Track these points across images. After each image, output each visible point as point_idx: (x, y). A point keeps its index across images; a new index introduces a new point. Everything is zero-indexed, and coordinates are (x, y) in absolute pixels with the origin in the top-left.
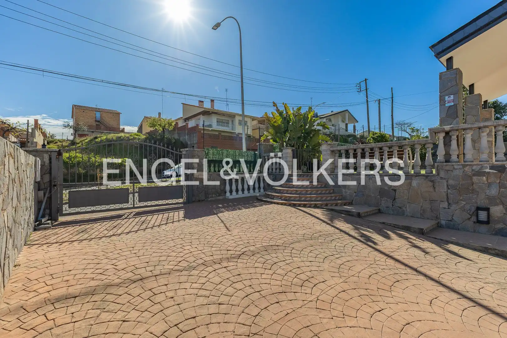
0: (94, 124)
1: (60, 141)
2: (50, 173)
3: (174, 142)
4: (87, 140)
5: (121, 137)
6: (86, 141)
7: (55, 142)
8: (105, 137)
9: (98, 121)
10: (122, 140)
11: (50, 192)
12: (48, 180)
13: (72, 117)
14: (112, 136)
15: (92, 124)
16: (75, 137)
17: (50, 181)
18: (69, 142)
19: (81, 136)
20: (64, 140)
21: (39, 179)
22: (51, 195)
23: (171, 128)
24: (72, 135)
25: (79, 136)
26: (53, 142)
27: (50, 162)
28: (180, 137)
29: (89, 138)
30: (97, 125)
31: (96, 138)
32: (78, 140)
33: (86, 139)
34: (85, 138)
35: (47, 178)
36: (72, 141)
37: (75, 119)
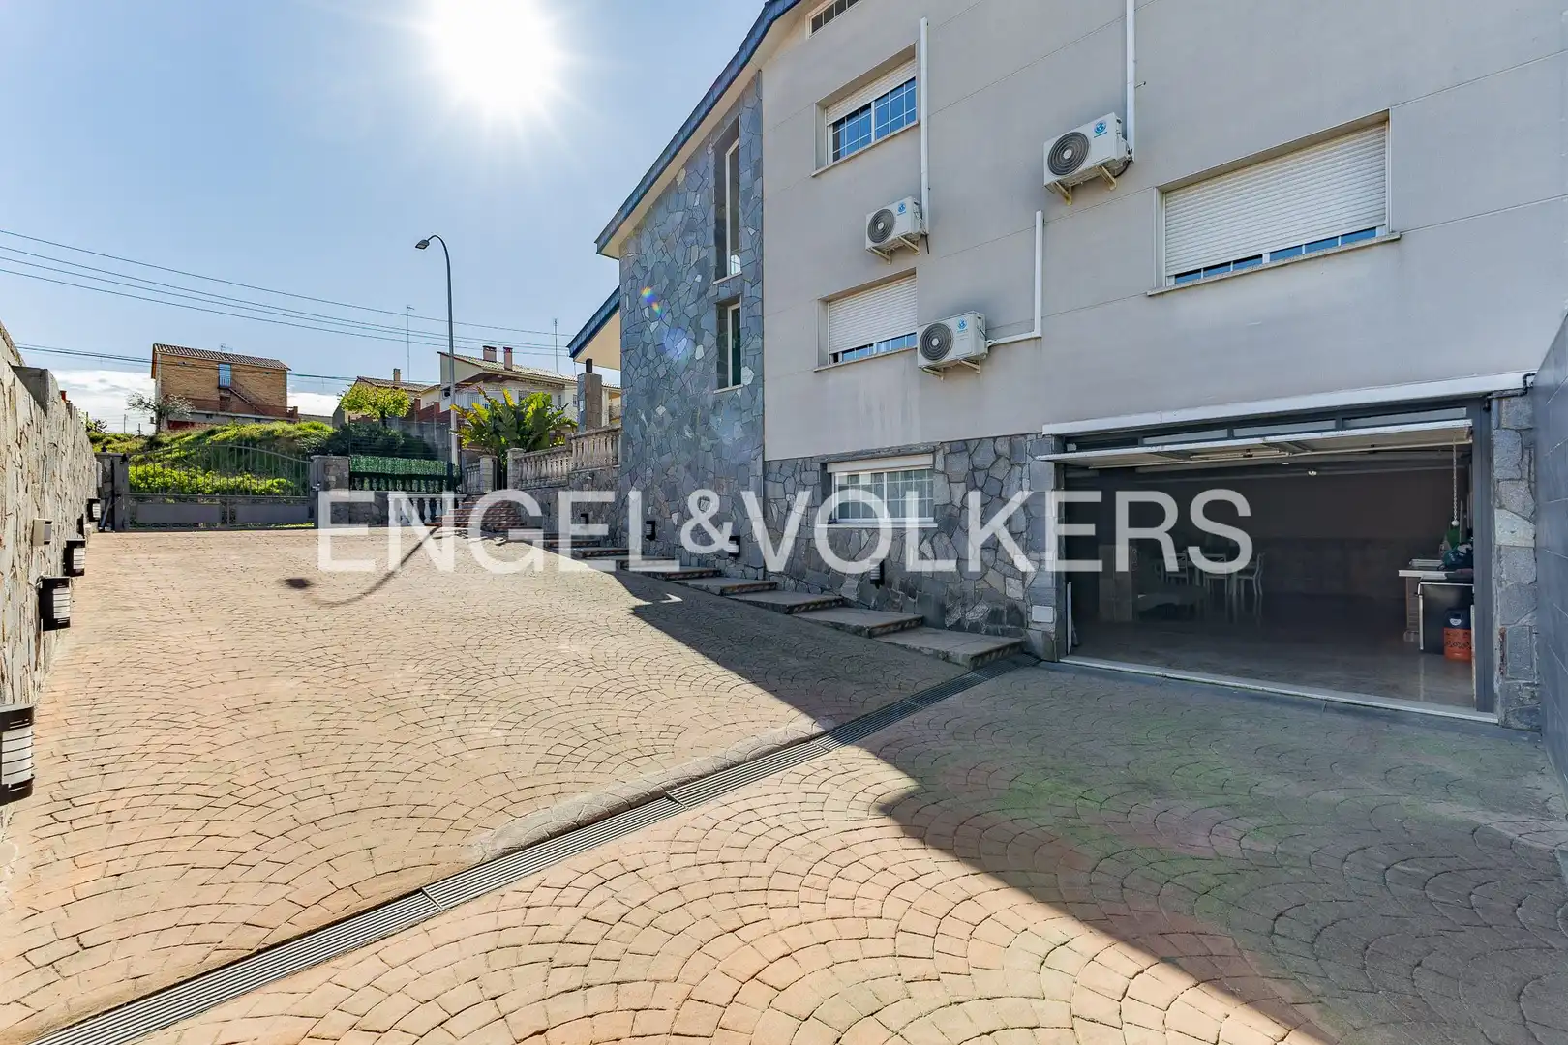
0: (215, 396)
1: (119, 439)
2: (113, 481)
3: (402, 446)
4: (191, 437)
5: (273, 431)
6: (186, 439)
7: (104, 440)
8: (233, 432)
9: (226, 389)
10: (277, 438)
11: (113, 502)
12: (110, 489)
13: (153, 377)
14: (252, 429)
15: (207, 394)
16: (158, 429)
17: (113, 491)
18: (141, 440)
19: (176, 425)
20: (130, 437)
21: (100, 486)
22: (114, 507)
23: (402, 413)
24: (152, 423)
25: (169, 428)
26: (101, 439)
27: (113, 468)
28: (422, 432)
29: (195, 433)
30: (221, 397)
31: (212, 433)
32: (165, 439)
33: (187, 436)
34: (185, 433)
35: (108, 488)
36: (151, 439)
37: (159, 382)
